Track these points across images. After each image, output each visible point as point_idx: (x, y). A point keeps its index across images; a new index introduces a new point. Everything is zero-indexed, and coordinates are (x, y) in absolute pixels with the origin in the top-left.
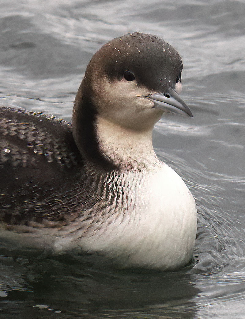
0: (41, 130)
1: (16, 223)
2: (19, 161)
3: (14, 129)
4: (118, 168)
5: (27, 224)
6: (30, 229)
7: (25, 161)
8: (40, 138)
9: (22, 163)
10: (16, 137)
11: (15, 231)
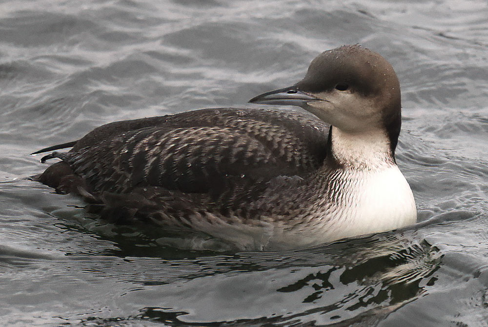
0: (289, 133)
1: (251, 218)
2: (262, 158)
3: (264, 130)
4: (342, 167)
5: (259, 218)
6: (262, 222)
7: (268, 158)
8: (286, 140)
9: (265, 159)
10: (265, 138)
11: (251, 225)
